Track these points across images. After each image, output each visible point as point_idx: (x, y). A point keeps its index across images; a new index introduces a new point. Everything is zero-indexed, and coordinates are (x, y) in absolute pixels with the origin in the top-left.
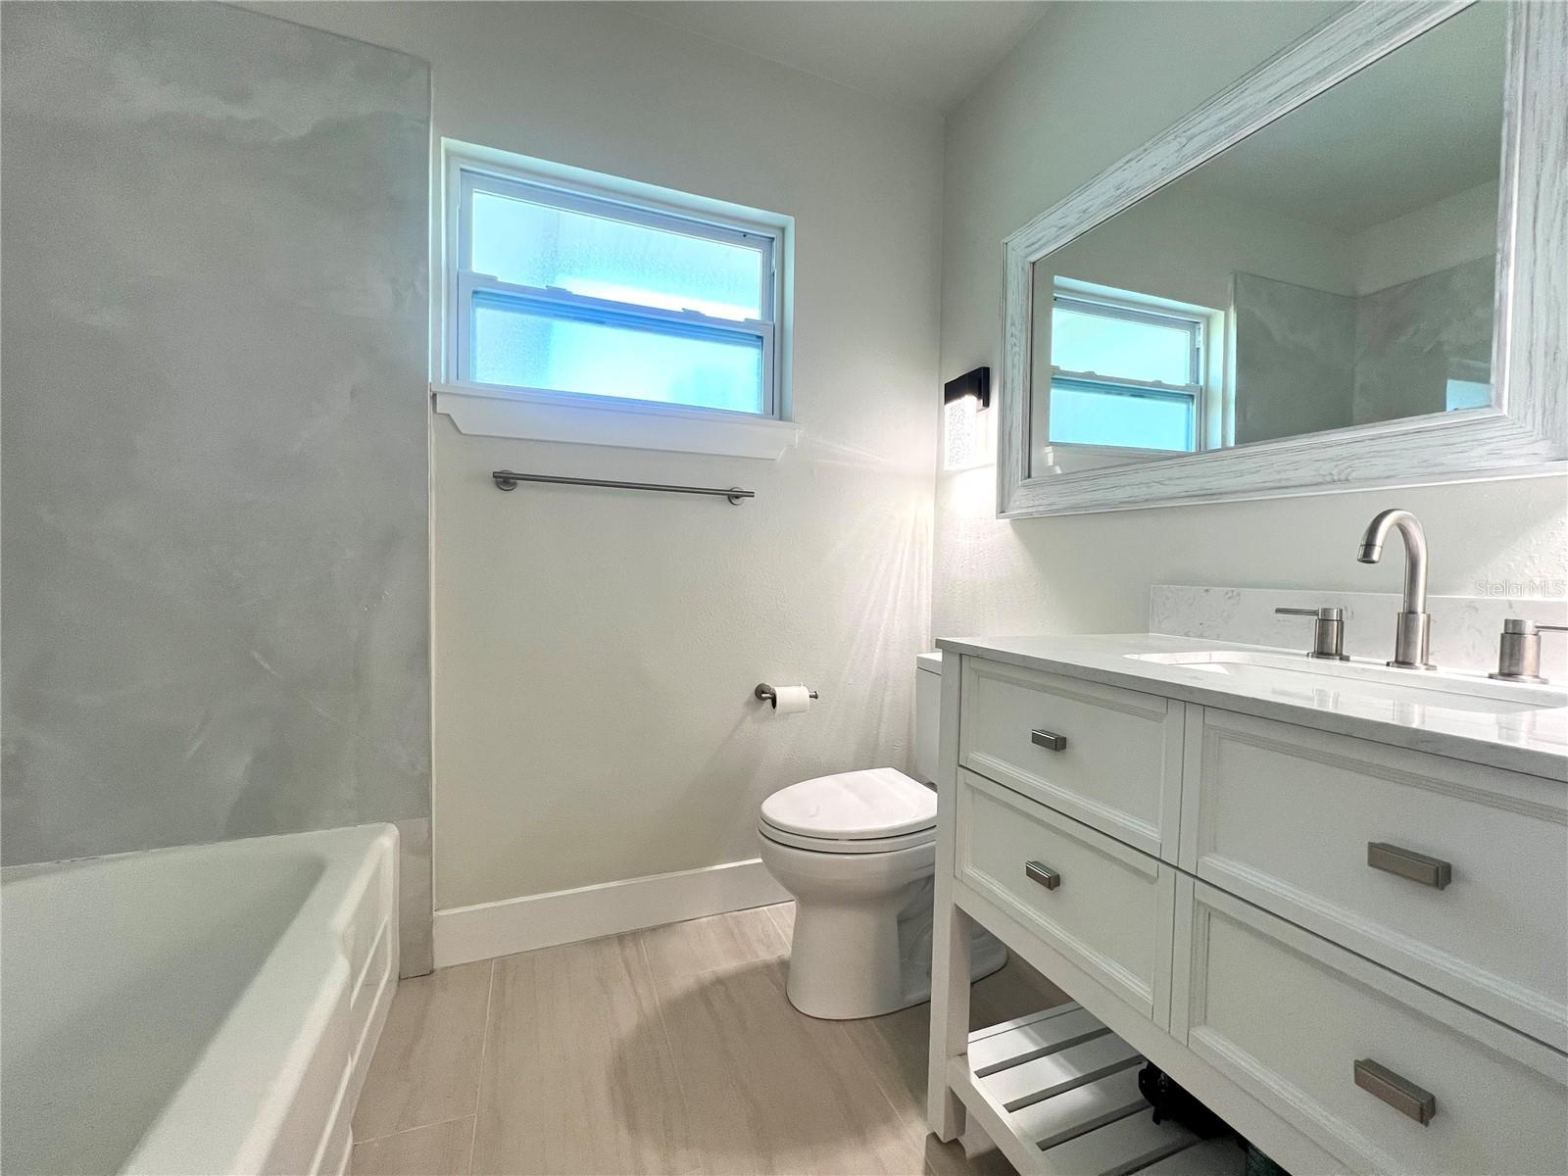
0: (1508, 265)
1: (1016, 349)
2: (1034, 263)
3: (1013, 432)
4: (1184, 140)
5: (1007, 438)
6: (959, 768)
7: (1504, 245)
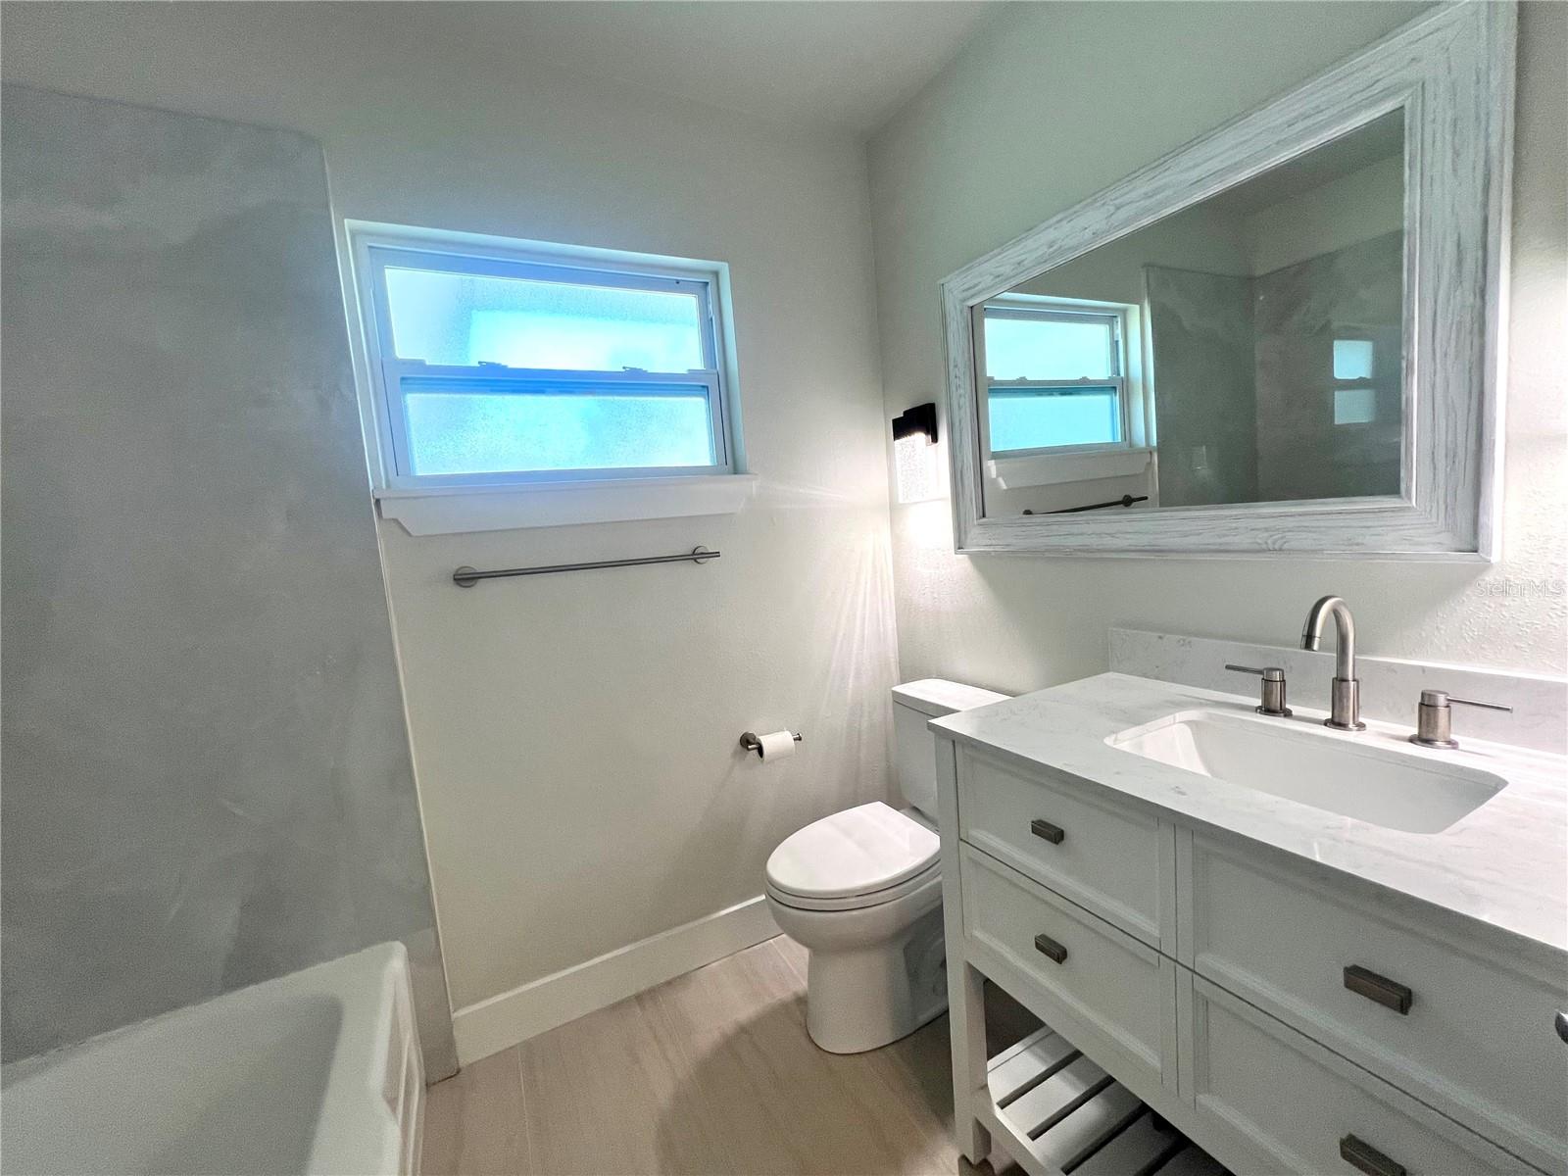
0: (1413, 373)
1: (962, 391)
2: (972, 307)
3: (965, 472)
4: (1112, 209)
5: (959, 477)
6: (961, 842)
7: (1408, 354)
